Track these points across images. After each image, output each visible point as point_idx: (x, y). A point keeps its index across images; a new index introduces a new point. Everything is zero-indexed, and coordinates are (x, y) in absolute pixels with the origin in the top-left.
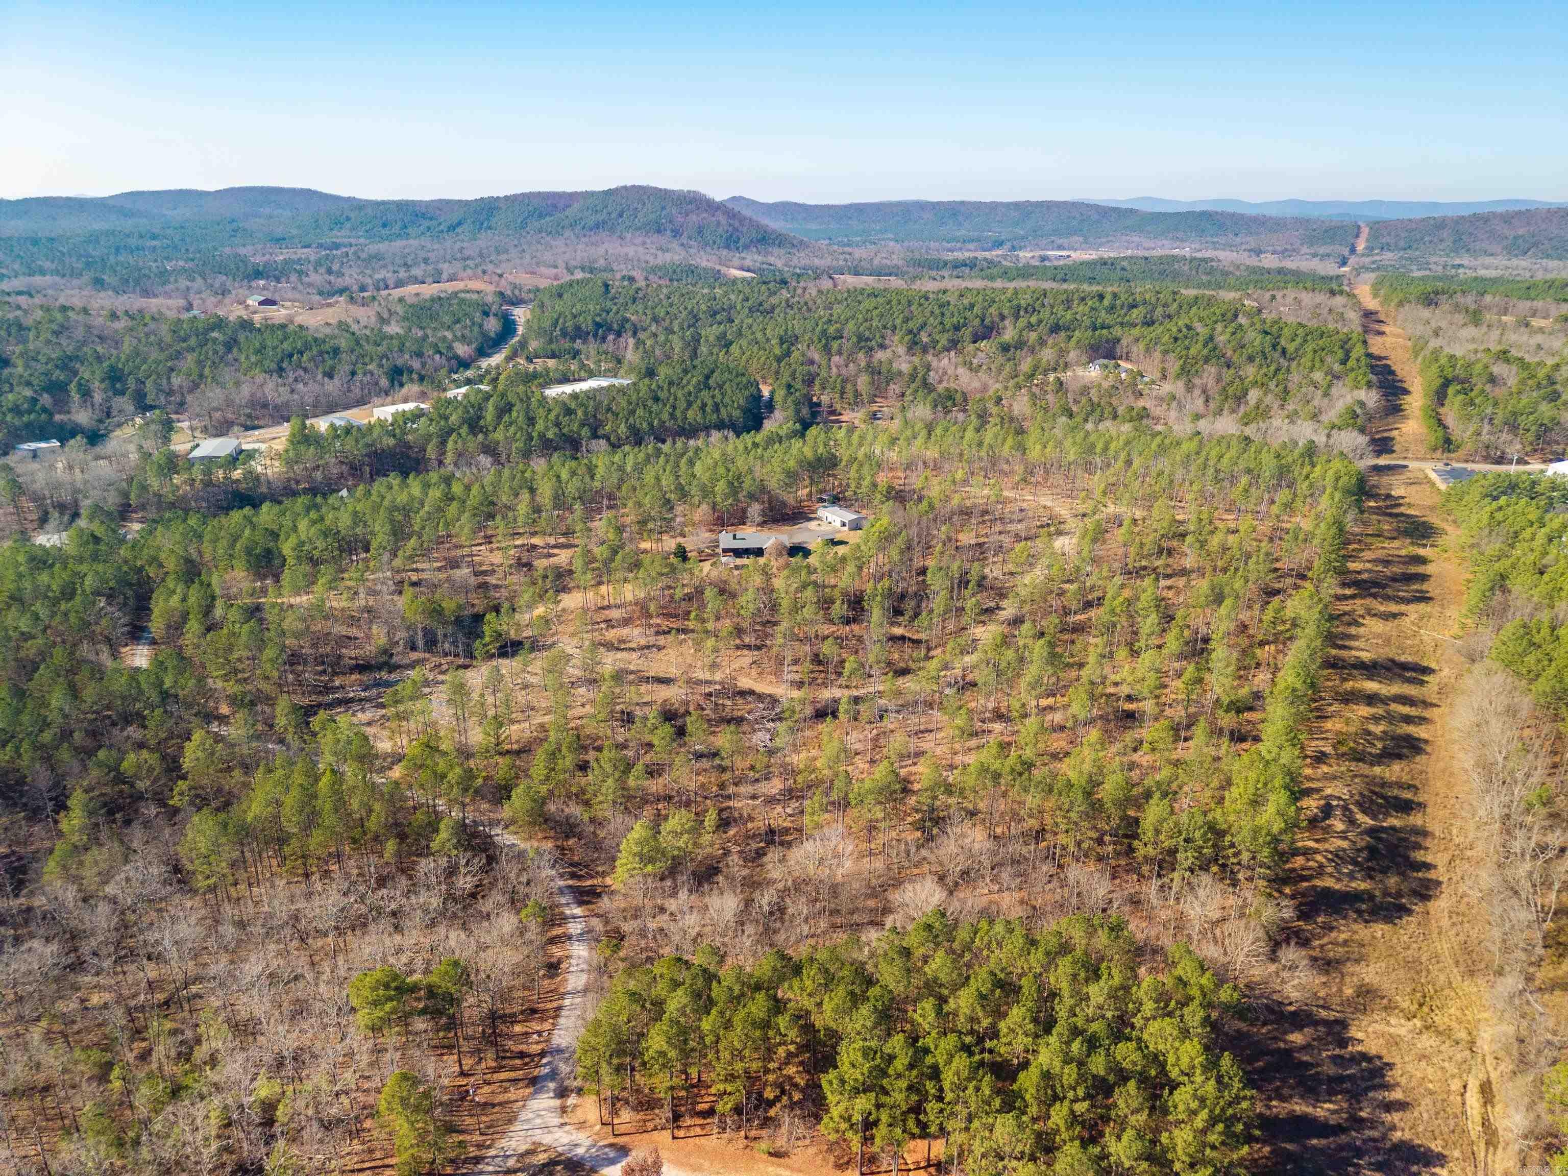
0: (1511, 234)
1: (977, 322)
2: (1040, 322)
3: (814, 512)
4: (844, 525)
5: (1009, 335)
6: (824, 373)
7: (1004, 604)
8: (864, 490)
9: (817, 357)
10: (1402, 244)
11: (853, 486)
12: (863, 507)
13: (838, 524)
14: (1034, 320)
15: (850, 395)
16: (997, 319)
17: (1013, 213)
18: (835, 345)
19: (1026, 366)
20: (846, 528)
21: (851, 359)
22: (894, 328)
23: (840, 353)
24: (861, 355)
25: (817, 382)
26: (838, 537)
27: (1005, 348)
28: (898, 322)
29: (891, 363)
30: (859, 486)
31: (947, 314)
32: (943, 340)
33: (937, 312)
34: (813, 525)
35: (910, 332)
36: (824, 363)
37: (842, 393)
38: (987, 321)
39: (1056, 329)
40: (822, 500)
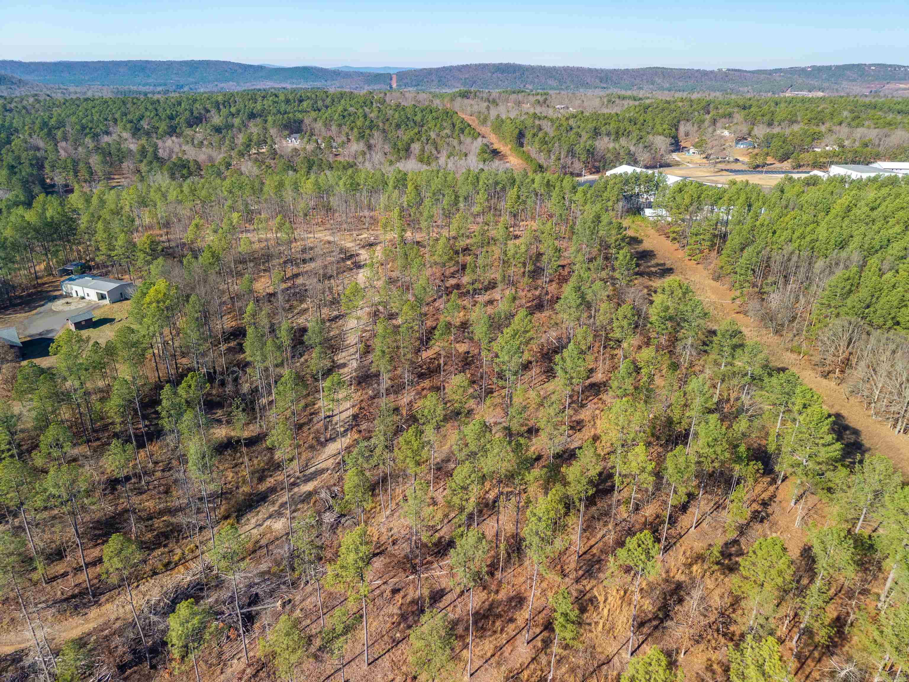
0: (463, 77)
1: (187, 113)
2: (239, 111)
3: (58, 288)
4: (102, 297)
5: (217, 120)
6: (52, 156)
7: (341, 358)
8: (119, 251)
9: (41, 144)
10: (414, 83)
11: (103, 248)
12: (127, 271)
13: (93, 297)
14: (233, 110)
15: (83, 173)
16: (203, 112)
17: (184, 68)
18: (59, 134)
19: (241, 139)
20: (107, 302)
21: (76, 144)
22: (115, 121)
23: (65, 139)
24: (88, 140)
25: (47, 165)
26: (97, 315)
27: (218, 130)
28: (117, 116)
29: (119, 144)
30: (111, 248)
31: (160, 110)
32: (163, 126)
33: (150, 107)
34: (58, 305)
35: (131, 122)
36: (50, 148)
37: (76, 172)
38: (195, 113)
39: (252, 116)
40: (68, 273)
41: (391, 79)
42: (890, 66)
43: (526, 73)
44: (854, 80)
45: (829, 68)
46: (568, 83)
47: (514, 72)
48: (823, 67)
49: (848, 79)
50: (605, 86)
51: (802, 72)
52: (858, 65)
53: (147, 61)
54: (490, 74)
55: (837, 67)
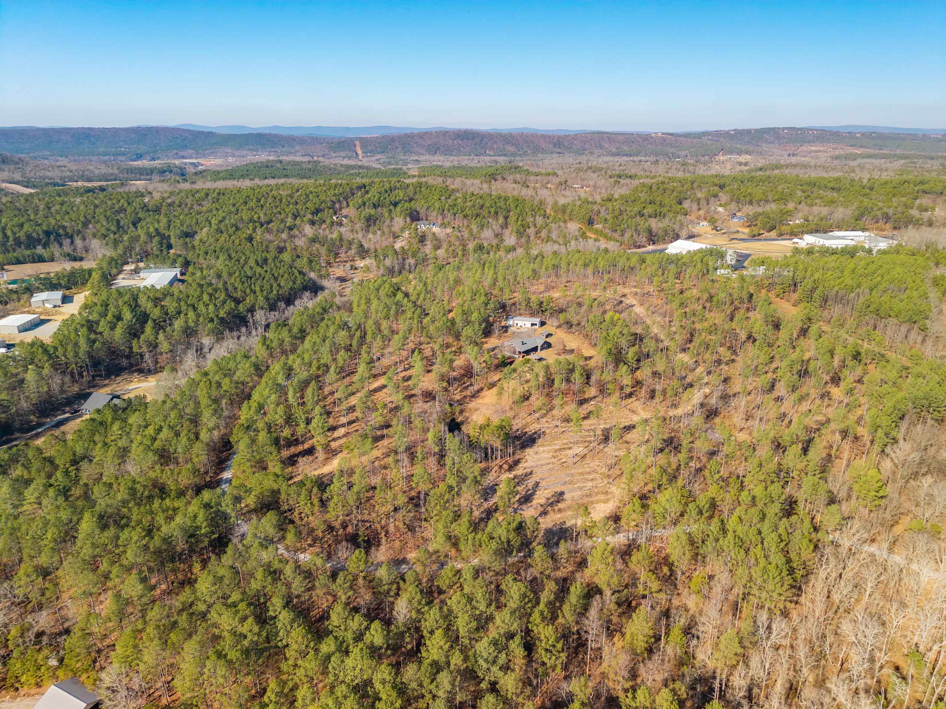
41: (355, 146)
42: (800, 129)
43: (485, 140)
44: (772, 142)
45: (749, 131)
46: (525, 149)
47: (474, 138)
48: (744, 130)
49: (766, 141)
50: (558, 150)
51: (726, 135)
52: (774, 129)
53: (90, 128)
54: (451, 141)
55: (756, 131)
